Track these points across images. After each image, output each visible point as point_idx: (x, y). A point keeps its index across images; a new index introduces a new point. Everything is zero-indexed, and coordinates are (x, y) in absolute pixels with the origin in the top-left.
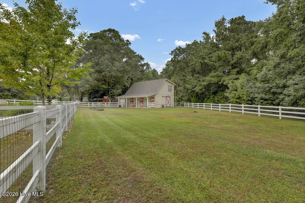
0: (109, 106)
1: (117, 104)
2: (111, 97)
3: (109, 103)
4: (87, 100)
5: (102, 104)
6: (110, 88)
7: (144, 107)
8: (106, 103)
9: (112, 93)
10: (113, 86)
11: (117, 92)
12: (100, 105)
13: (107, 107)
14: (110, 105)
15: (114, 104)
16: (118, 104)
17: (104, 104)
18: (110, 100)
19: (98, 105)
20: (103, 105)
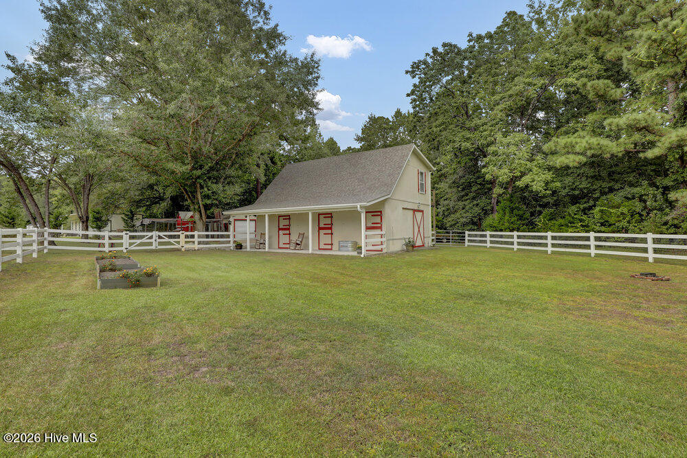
0: (196, 246)
1: (228, 236)
2: (203, 211)
3: (196, 233)
4: (122, 225)
5: (167, 240)
6: (199, 177)
7: (335, 247)
8: (182, 234)
9: (208, 197)
10: (212, 169)
11: (228, 193)
12: (160, 244)
13: (188, 251)
14: (200, 243)
15: (213, 237)
16: (231, 239)
17: (174, 237)
18: (200, 225)
19: (151, 244)
20: (172, 240)
